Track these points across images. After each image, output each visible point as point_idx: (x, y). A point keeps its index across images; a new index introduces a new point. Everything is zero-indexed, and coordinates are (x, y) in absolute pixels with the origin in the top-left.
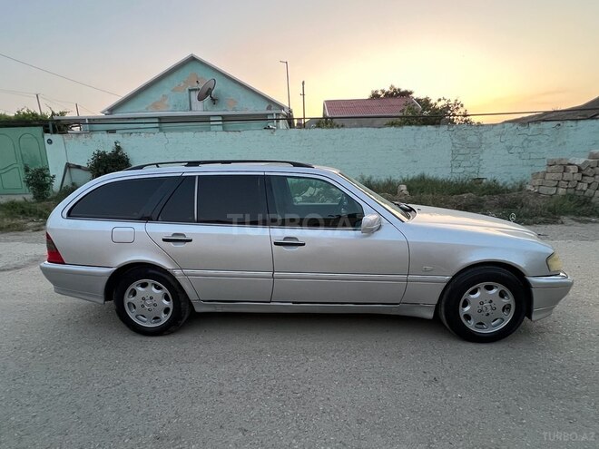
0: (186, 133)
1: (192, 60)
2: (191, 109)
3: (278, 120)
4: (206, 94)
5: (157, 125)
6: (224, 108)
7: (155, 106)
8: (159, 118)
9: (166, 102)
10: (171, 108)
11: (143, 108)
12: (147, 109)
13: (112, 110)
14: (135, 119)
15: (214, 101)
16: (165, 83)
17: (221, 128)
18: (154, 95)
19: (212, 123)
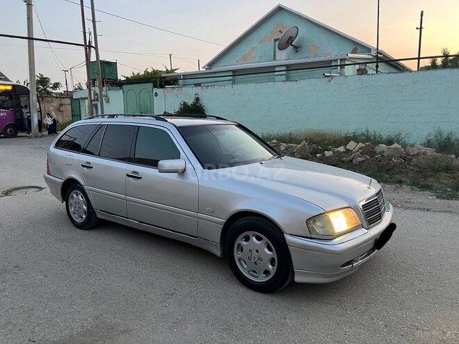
0: (249, 85)
1: (280, 9)
2: (275, 59)
3: (342, 66)
4: (287, 42)
5: (231, 78)
6: (306, 55)
7: (245, 59)
8: (234, 71)
9: (254, 54)
10: (257, 59)
11: (234, 62)
12: (237, 61)
13: (211, 65)
14: (215, 73)
15: (297, 48)
16: (255, 36)
17: (284, 78)
18: (245, 48)
19: (276, 73)
